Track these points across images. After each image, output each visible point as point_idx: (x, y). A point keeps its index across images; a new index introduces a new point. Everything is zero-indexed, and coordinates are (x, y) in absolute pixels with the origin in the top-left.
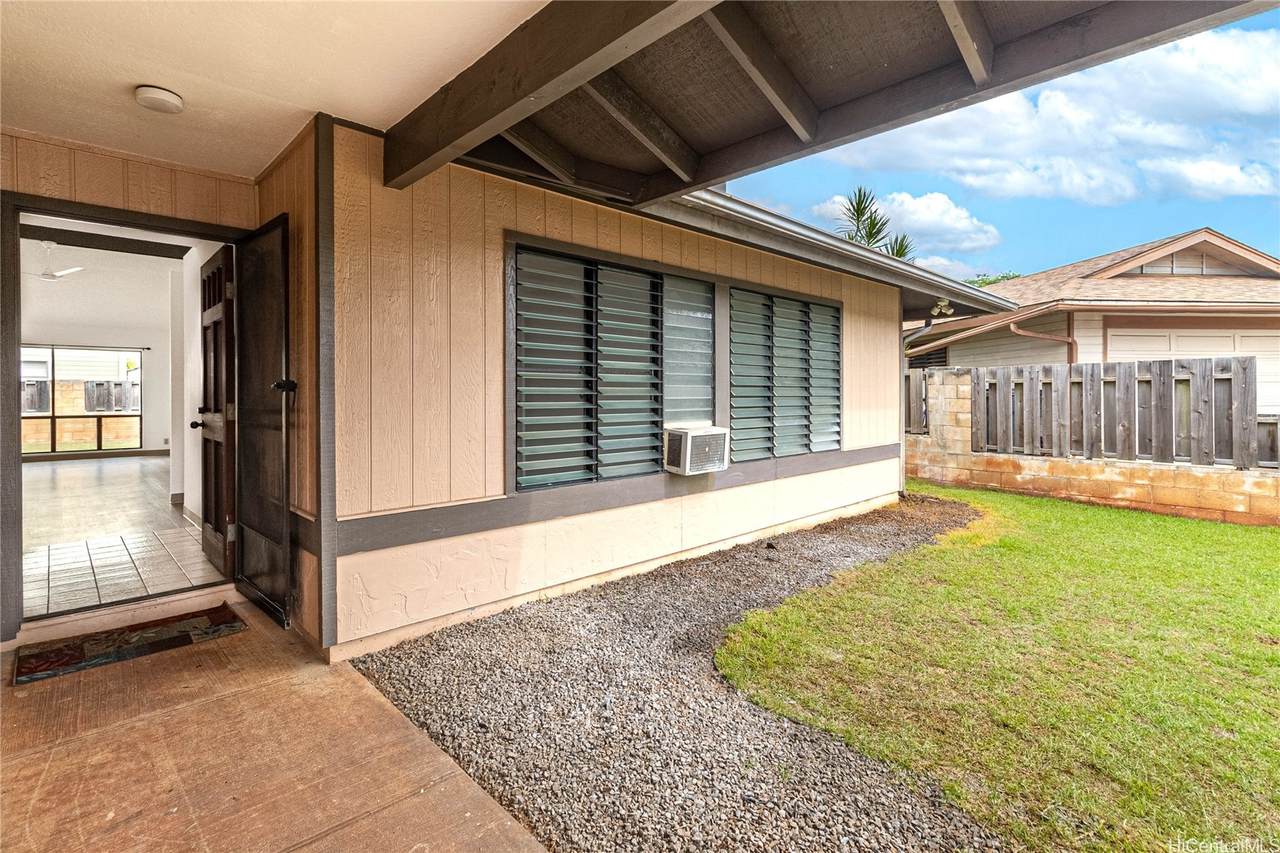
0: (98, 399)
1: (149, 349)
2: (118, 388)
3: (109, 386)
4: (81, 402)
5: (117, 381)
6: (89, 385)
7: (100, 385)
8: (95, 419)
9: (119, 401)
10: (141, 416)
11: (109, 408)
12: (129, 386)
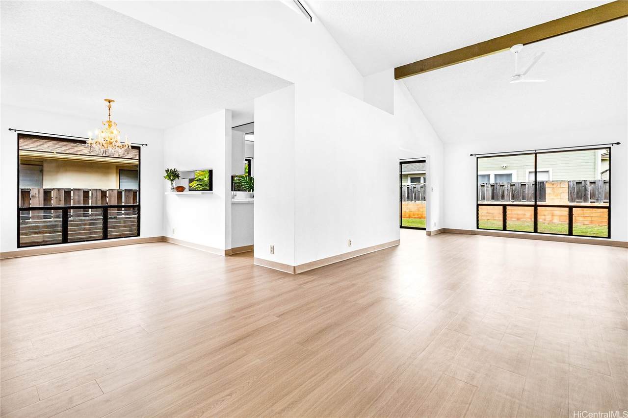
0: (578, 193)
1: (618, 143)
2: (593, 185)
3: (586, 184)
4: (566, 196)
5: (592, 180)
6: (571, 184)
7: (579, 183)
8: (568, 209)
9: (593, 195)
10: (609, 208)
11: (586, 200)
12: (601, 184)
